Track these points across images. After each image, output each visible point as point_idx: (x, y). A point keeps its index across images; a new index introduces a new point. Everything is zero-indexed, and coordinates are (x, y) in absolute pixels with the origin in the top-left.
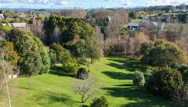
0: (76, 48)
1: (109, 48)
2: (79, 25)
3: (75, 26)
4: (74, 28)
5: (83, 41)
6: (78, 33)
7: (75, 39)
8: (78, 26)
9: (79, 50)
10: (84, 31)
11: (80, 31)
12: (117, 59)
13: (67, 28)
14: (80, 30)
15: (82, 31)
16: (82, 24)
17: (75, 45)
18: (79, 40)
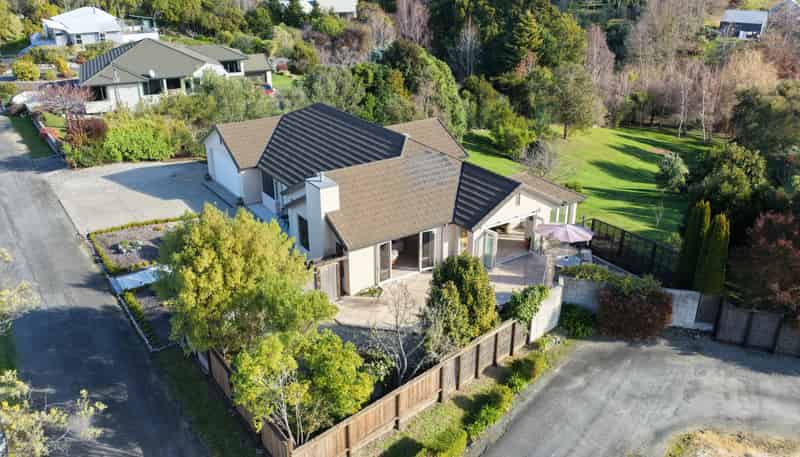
0: (526, 93)
1: (628, 100)
2: (538, 20)
3: (526, 25)
4: (521, 31)
5: (547, 73)
6: (533, 46)
7: (523, 65)
8: (535, 24)
9: (532, 97)
10: (554, 39)
11: (542, 40)
13: (499, 30)
14: (539, 39)
15: (546, 42)
16: (547, 17)
17: (522, 85)
18: (534, 69)
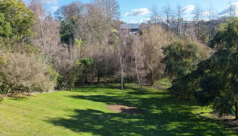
12: (101, 92)
